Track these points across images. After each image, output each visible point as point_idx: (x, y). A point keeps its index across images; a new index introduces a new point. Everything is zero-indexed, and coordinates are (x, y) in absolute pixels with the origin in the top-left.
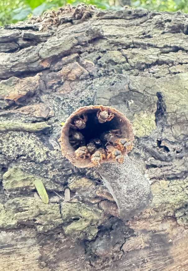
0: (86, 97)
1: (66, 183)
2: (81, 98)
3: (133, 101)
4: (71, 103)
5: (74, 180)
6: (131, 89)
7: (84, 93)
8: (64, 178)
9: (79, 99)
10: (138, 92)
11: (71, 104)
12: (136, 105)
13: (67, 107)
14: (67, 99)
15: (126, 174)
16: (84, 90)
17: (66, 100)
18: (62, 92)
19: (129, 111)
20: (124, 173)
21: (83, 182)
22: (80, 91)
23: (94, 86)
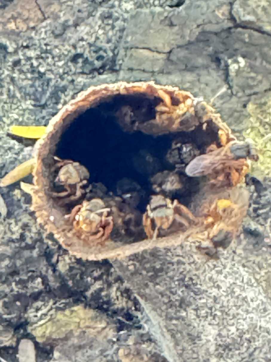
0: (90, 45)
1: (23, 320)
2: (74, 47)
3: (242, 62)
4: (41, 61)
5: (49, 311)
6: (238, 21)
7: (83, 29)
8: (18, 303)
9: (66, 49)
10: (260, 30)
11: (40, 64)
12: (253, 75)
13: (29, 76)
14: (27, 47)
15: (214, 292)
16: (83, 20)
17: (26, 50)
18: (12, 26)
19: (229, 91)
20: (210, 291)
21: (77, 320)
22: (71, 23)
23: (116, 9)
